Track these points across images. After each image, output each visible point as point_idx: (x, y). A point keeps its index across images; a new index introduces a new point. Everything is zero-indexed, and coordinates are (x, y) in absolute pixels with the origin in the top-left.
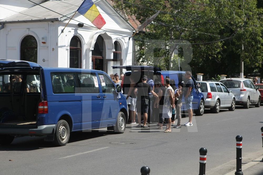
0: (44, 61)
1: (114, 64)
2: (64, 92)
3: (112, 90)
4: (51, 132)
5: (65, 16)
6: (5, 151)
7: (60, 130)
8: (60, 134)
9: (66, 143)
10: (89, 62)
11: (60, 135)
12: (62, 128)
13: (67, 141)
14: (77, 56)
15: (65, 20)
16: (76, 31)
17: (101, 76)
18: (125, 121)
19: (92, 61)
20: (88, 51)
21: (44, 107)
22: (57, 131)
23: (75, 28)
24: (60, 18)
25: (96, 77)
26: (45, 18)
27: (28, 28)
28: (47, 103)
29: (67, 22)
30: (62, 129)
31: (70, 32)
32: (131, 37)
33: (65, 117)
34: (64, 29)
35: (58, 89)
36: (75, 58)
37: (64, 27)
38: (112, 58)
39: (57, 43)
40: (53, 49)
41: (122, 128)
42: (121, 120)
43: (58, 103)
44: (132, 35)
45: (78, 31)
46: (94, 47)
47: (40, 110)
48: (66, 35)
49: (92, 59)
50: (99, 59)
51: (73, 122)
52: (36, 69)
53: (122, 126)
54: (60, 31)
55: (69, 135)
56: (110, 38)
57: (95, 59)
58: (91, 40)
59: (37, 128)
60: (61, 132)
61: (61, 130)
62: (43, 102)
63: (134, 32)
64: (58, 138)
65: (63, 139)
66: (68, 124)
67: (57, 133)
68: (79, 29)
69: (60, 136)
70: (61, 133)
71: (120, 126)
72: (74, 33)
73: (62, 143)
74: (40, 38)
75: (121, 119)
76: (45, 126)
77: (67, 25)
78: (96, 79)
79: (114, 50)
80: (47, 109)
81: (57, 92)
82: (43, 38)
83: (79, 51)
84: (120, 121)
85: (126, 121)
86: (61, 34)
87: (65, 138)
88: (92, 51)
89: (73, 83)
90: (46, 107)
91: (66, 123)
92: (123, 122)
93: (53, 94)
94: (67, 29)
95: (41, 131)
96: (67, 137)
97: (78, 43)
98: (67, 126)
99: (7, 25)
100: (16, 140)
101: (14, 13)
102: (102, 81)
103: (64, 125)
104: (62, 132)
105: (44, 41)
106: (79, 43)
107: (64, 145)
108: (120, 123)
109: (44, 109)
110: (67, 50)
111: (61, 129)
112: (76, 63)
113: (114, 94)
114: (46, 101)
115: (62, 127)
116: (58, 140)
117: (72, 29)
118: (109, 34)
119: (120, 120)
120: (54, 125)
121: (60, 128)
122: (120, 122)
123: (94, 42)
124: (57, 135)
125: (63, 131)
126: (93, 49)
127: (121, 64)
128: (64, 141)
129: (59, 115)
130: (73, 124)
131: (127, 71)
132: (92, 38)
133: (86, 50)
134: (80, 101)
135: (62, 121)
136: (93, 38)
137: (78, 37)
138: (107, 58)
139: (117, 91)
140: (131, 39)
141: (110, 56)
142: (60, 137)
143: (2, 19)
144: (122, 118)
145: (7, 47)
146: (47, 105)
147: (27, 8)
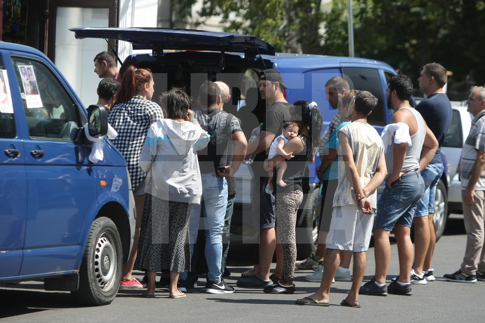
1: (83, 19)
3: (69, 126)
17: (26, 67)
18: (117, 255)
25: (5, 72)
41: (104, 283)
42: (101, 249)
53: (105, 273)
71: (99, 276)
75: (103, 245)
78: (3, 80)
84: (99, 254)
85: (121, 256)
92: (109, 259)
108: (97, 263)
113: (75, 143)
119: (98, 250)
122: (97, 257)
131: (135, 48)
139: (90, 130)
144: (107, 243)
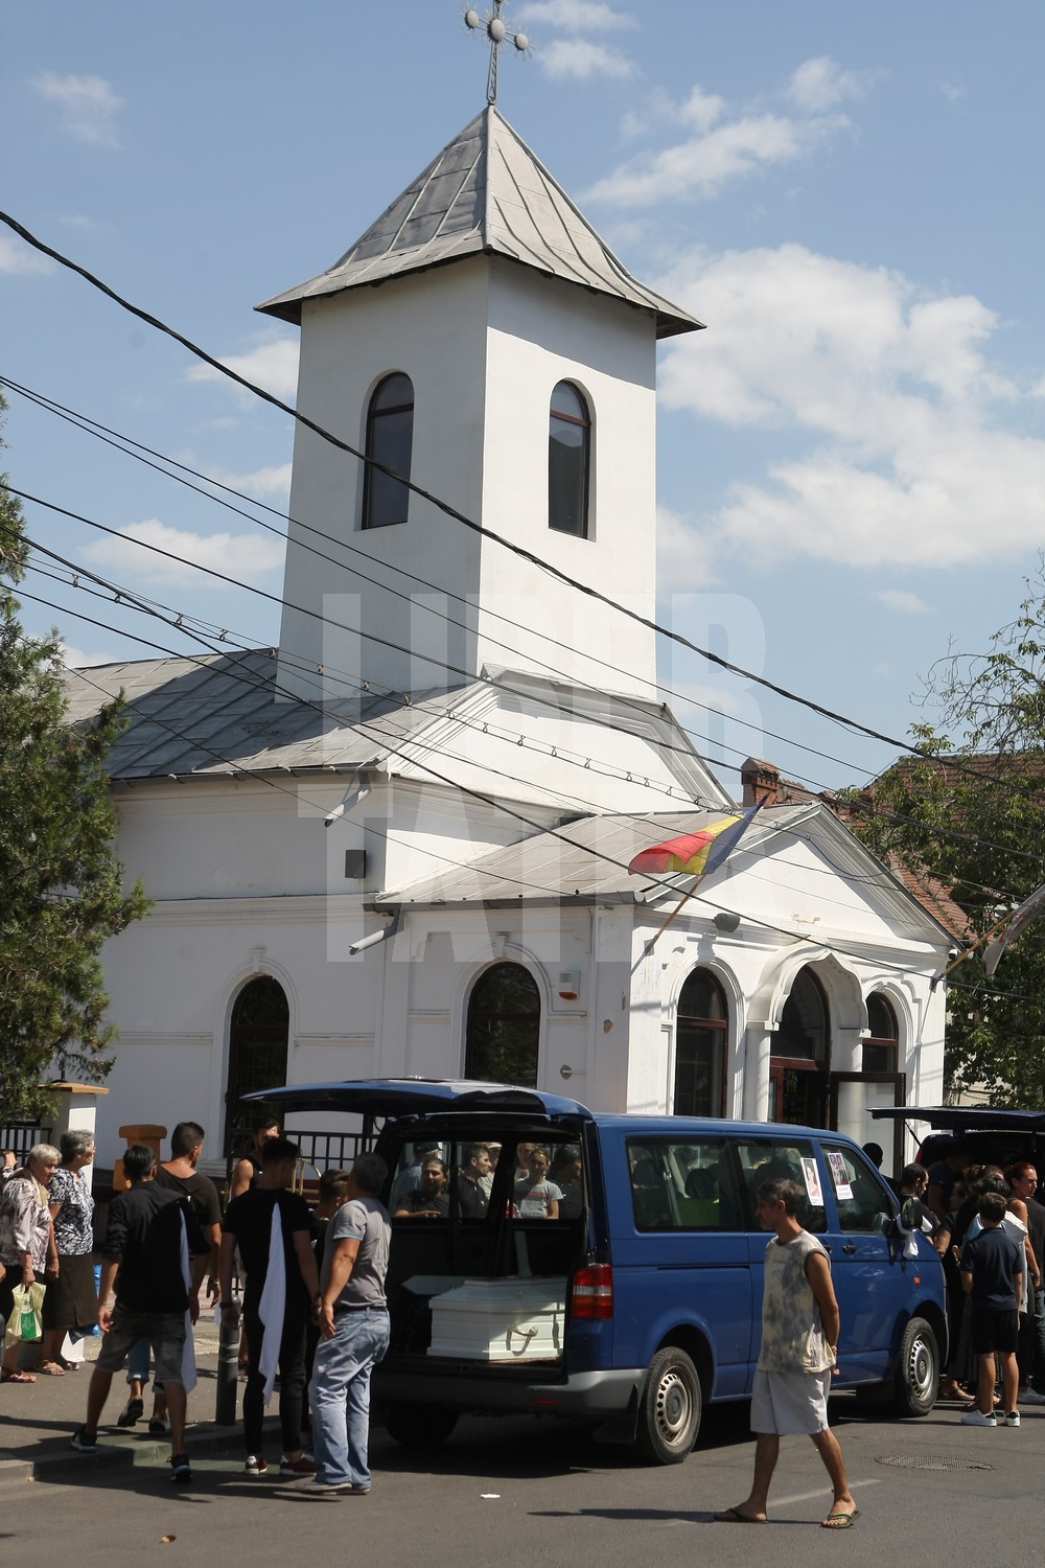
0: (566, 1073)
1: (867, 1094)
2: (680, 1224)
3: (880, 1218)
4: (621, 1400)
5: (663, 883)
6: (429, 1477)
7: (660, 1391)
8: (658, 1409)
9: (685, 1453)
10: (757, 1080)
11: (661, 1414)
12: (668, 1381)
13: (688, 1444)
14: (707, 1054)
15: (664, 899)
16: (705, 946)
17: (835, 1154)
18: (934, 1360)
19: (772, 1079)
20: (753, 1035)
21: (596, 1292)
22: (649, 1395)
23: (700, 936)
24: (643, 891)
25: (814, 1160)
26: (577, 892)
27: (502, 934)
28: (608, 1271)
29: (669, 907)
30: (667, 1386)
31: (681, 950)
32: (942, 976)
33: (685, 1337)
34: (657, 937)
35: (653, 1211)
36: (696, 1063)
37: (656, 931)
38: (857, 1066)
39: (624, 1000)
40: (608, 1025)
41: (920, 1391)
42: (917, 1353)
43: (652, 1272)
44: (944, 970)
45: (714, 947)
46: (780, 1020)
47: (579, 1302)
48: (664, 967)
49: (770, 1068)
50: (795, 1070)
51: (715, 1362)
52: (565, 1120)
53: (922, 1381)
54: (637, 949)
55: (698, 1415)
56: (851, 981)
57: (782, 1072)
58: (767, 988)
59: (565, 1382)
60: (664, 1401)
61: (664, 1393)
62: (593, 1270)
63: (952, 956)
64: (654, 1426)
65: (672, 1435)
66: (694, 1368)
67: (649, 1407)
68: (718, 939)
69: (660, 1419)
70: (664, 1405)
71: (915, 1383)
72: (696, 958)
73: (670, 1453)
74: (555, 976)
75: (918, 1349)
76: (598, 1377)
77: (672, 921)
78: (813, 1170)
79: (867, 1034)
80: (610, 1299)
81: (653, 1224)
82: (565, 978)
83: (718, 1036)
84: (915, 1359)
85: (938, 1363)
86: (642, 958)
87: (683, 1428)
88: (773, 1034)
89: (717, 1183)
90: (604, 1292)
91: (688, 1364)
92: (926, 1365)
93: (637, 1233)
94: (672, 938)
95: (581, 1395)
96: (688, 1426)
97: (711, 997)
98: (688, 1377)
99: (416, 917)
100: (467, 1426)
101: (445, 868)
102: (837, 1178)
103: (678, 1372)
104: (668, 1401)
105: (568, 988)
106: (715, 997)
107: (676, 1459)
108: (913, 1369)
109: (596, 1298)
110: (667, 1028)
111: (664, 1389)
112: (701, 1084)
113: (887, 1236)
114: (607, 1265)
115: (670, 1378)
116: (652, 1436)
117: (689, 939)
118: (844, 961)
119: (914, 1355)
120: (638, 1372)
121: (663, 1383)
122: (913, 1361)
123: (780, 997)
124: (649, 1413)
125: (675, 1395)
126: (777, 1028)
127: (900, 1098)
128: (677, 1444)
129: (660, 1329)
130: (717, 1369)
131: (931, 1128)
132: (773, 975)
133: (747, 1030)
134: (748, 1267)
135: (671, 1352)
136: (778, 978)
137: (715, 973)
138: (834, 1067)
139: (902, 1222)
140: (940, 984)
141: (849, 1060)
142: (662, 1422)
143: (397, 893)
144: (922, 1346)
145: (411, 1011)
146: (608, 1281)
147: (501, 847)
